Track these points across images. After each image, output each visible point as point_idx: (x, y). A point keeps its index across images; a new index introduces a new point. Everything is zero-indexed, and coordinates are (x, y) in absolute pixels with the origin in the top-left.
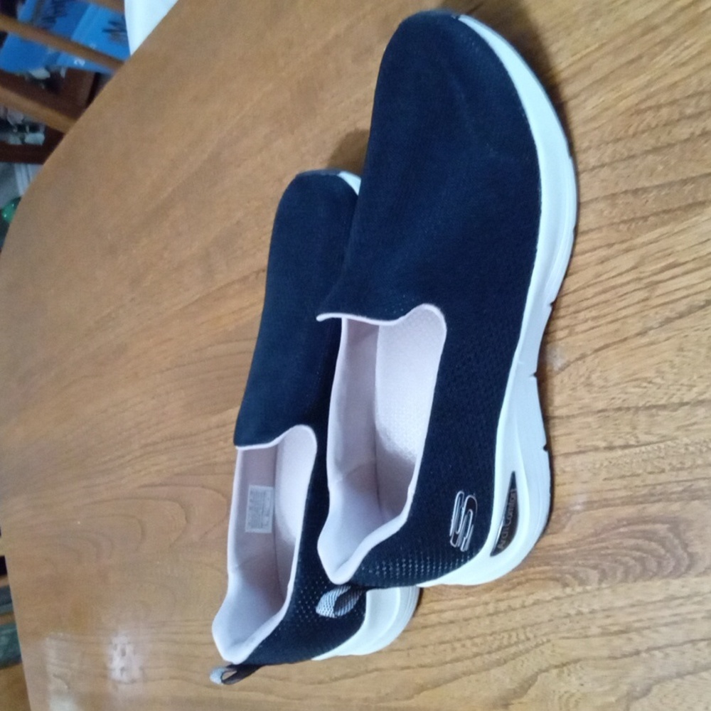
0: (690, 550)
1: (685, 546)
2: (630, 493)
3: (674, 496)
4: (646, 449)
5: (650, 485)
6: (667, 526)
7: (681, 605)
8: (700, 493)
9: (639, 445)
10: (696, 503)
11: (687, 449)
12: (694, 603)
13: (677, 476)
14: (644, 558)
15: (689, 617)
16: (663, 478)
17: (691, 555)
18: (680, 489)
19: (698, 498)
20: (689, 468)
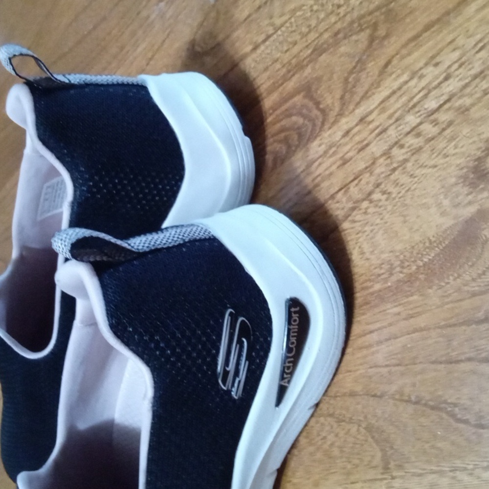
0: (321, 106)
1: (317, 104)
2: (272, 81)
3: (305, 63)
4: (281, 31)
5: (286, 64)
6: (302, 94)
7: (320, 164)
8: (325, 46)
9: (276, 30)
10: (324, 57)
11: (312, 11)
12: (331, 156)
13: (307, 41)
14: (288, 135)
15: (327, 172)
16: (295, 50)
17: (323, 111)
18: (309, 51)
19: (324, 51)
20: (315, 27)
